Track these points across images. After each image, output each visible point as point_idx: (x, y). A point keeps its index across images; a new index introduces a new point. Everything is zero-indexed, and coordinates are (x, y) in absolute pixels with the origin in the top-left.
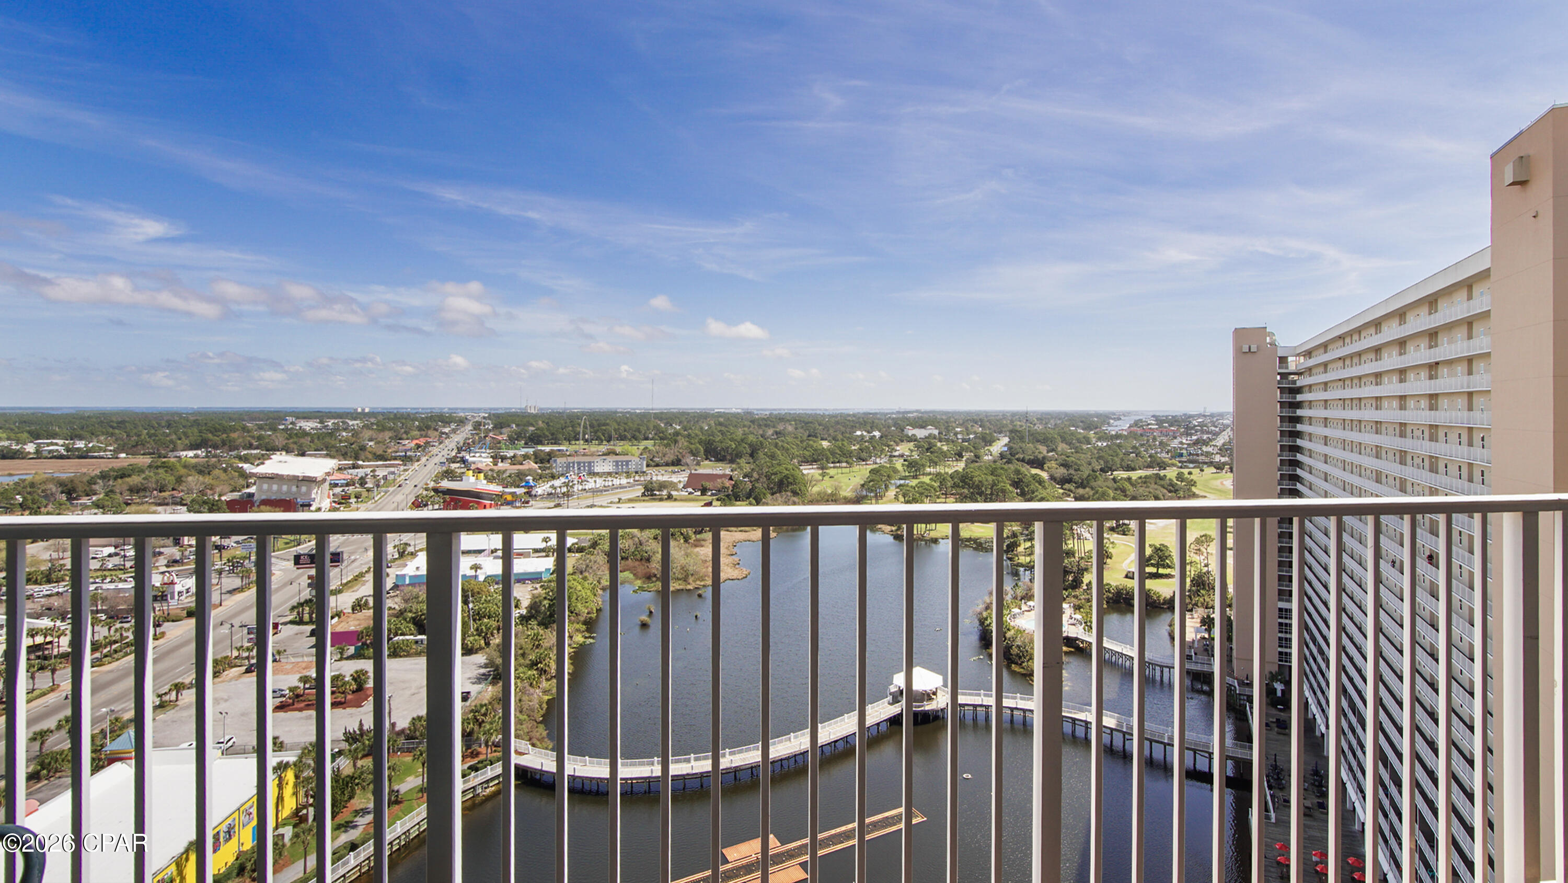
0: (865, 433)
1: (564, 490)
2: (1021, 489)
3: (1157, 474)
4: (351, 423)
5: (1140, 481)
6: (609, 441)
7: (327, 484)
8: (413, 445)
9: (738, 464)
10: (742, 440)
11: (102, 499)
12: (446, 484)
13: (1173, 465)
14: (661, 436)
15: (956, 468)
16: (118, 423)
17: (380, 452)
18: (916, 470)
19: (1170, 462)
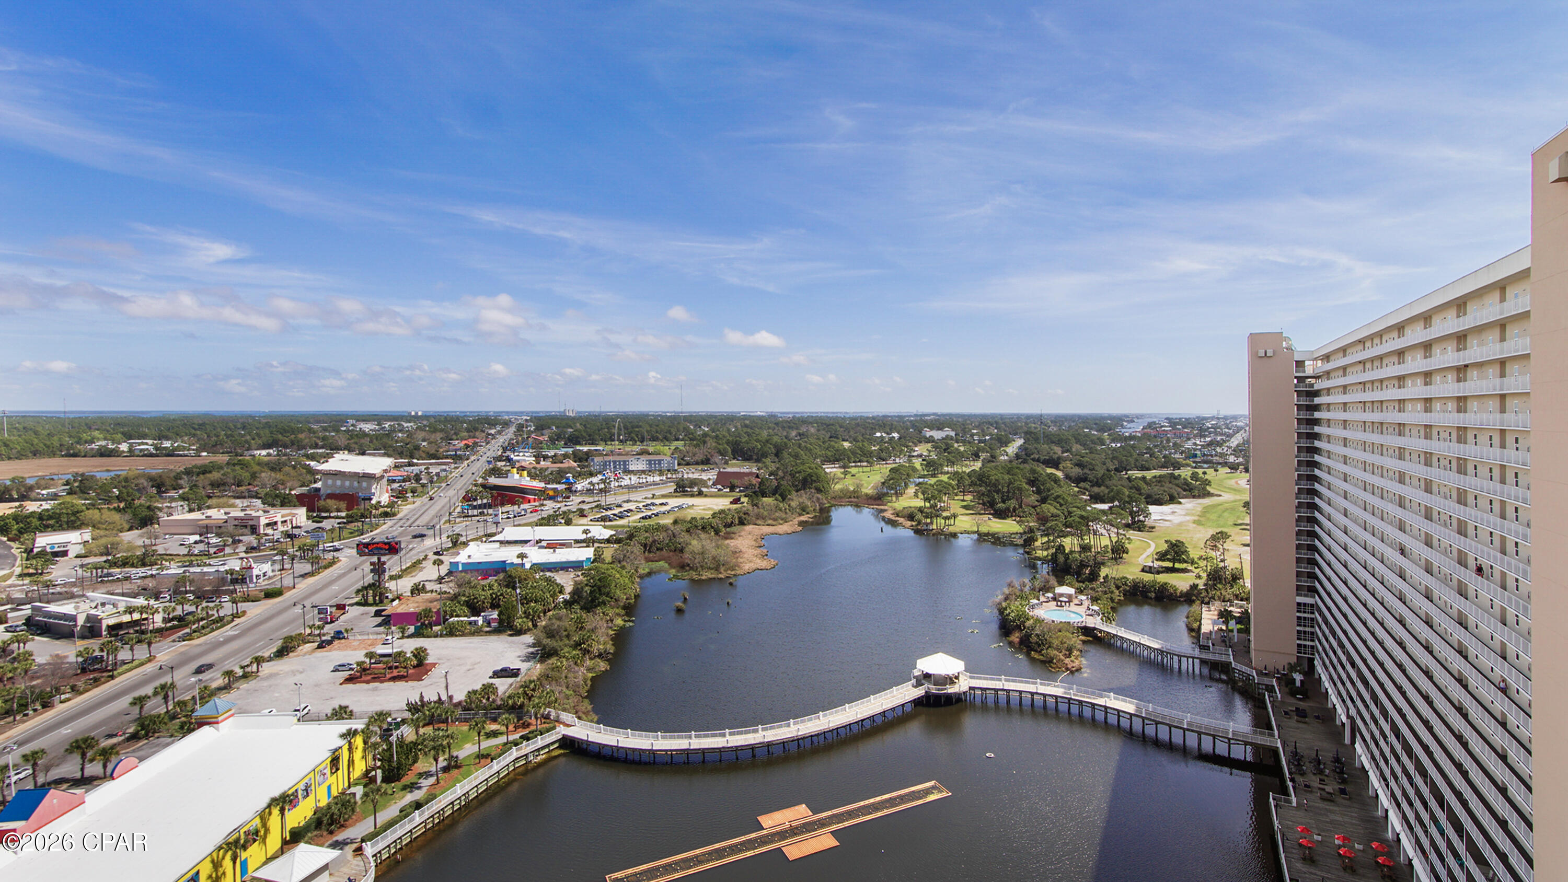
0: (884, 435)
1: (602, 486)
2: (1037, 488)
3: (1172, 474)
4: (405, 425)
5: (1154, 480)
6: (642, 442)
7: (385, 480)
8: (462, 444)
9: (764, 463)
10: (767, 441)
11: (187, 493)
12: (493, 481)
13: (1188, 465)
14: (691, 437)
15: (973, 468)
16: (200, 425)
17: (433, 452)
18: (934, 470)
19: (1184, 462)
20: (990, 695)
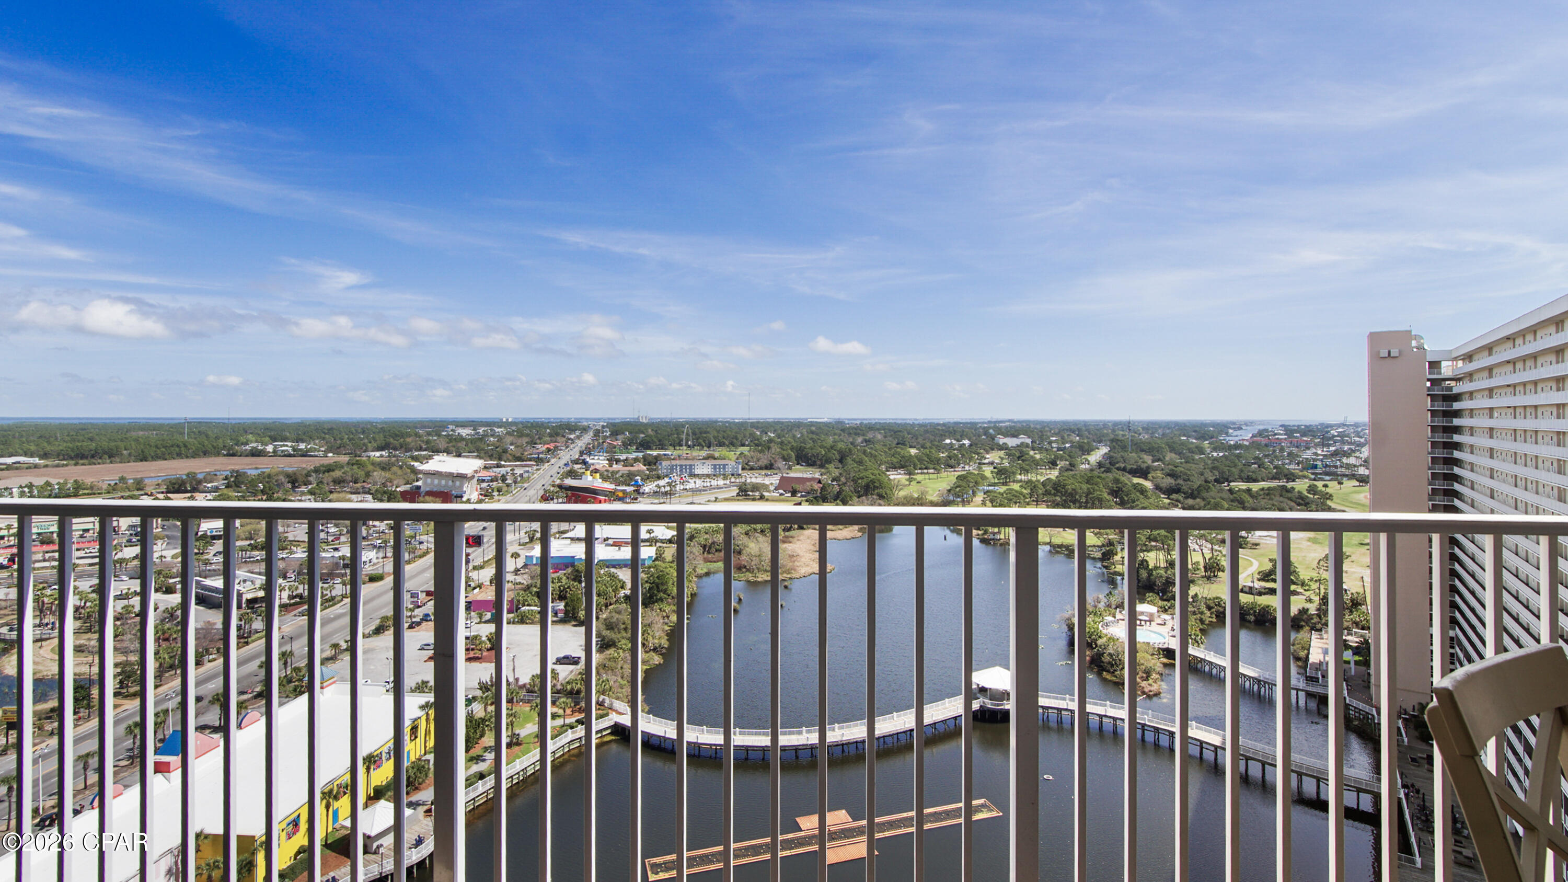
0: (954, 442)
1: (668, 489)
2: (1120, 498)
3: (1283, 486)
4: (497, 430)
5: (1261, 493)
6: (709, 447)
7: (476, 479)
8: (544, 449)
9: (827, 468)
10: (832, 447)
11: (314, 488)
12: (569, 482)
13: (1305, 477)
14: (757, 443)
15: (1049, 476)
16: (329, 430)
17: (519, 455)
18: (1006, 478)
19: (1301, 474)
20: (1053, 715)
